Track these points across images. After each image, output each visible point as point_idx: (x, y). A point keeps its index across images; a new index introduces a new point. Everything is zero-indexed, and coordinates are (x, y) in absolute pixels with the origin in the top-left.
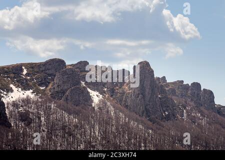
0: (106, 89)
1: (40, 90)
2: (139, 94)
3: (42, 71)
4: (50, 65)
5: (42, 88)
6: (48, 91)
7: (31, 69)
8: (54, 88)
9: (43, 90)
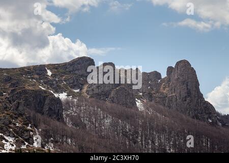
0: (141, 94)
1: (74, 92)
2: (186, 97)
3: (70, 72)
4: (79, 64)
5: (76, 91)
6: (86, 94)
7: (56, 70)
8: (93, 90)
9: (78, 93)
